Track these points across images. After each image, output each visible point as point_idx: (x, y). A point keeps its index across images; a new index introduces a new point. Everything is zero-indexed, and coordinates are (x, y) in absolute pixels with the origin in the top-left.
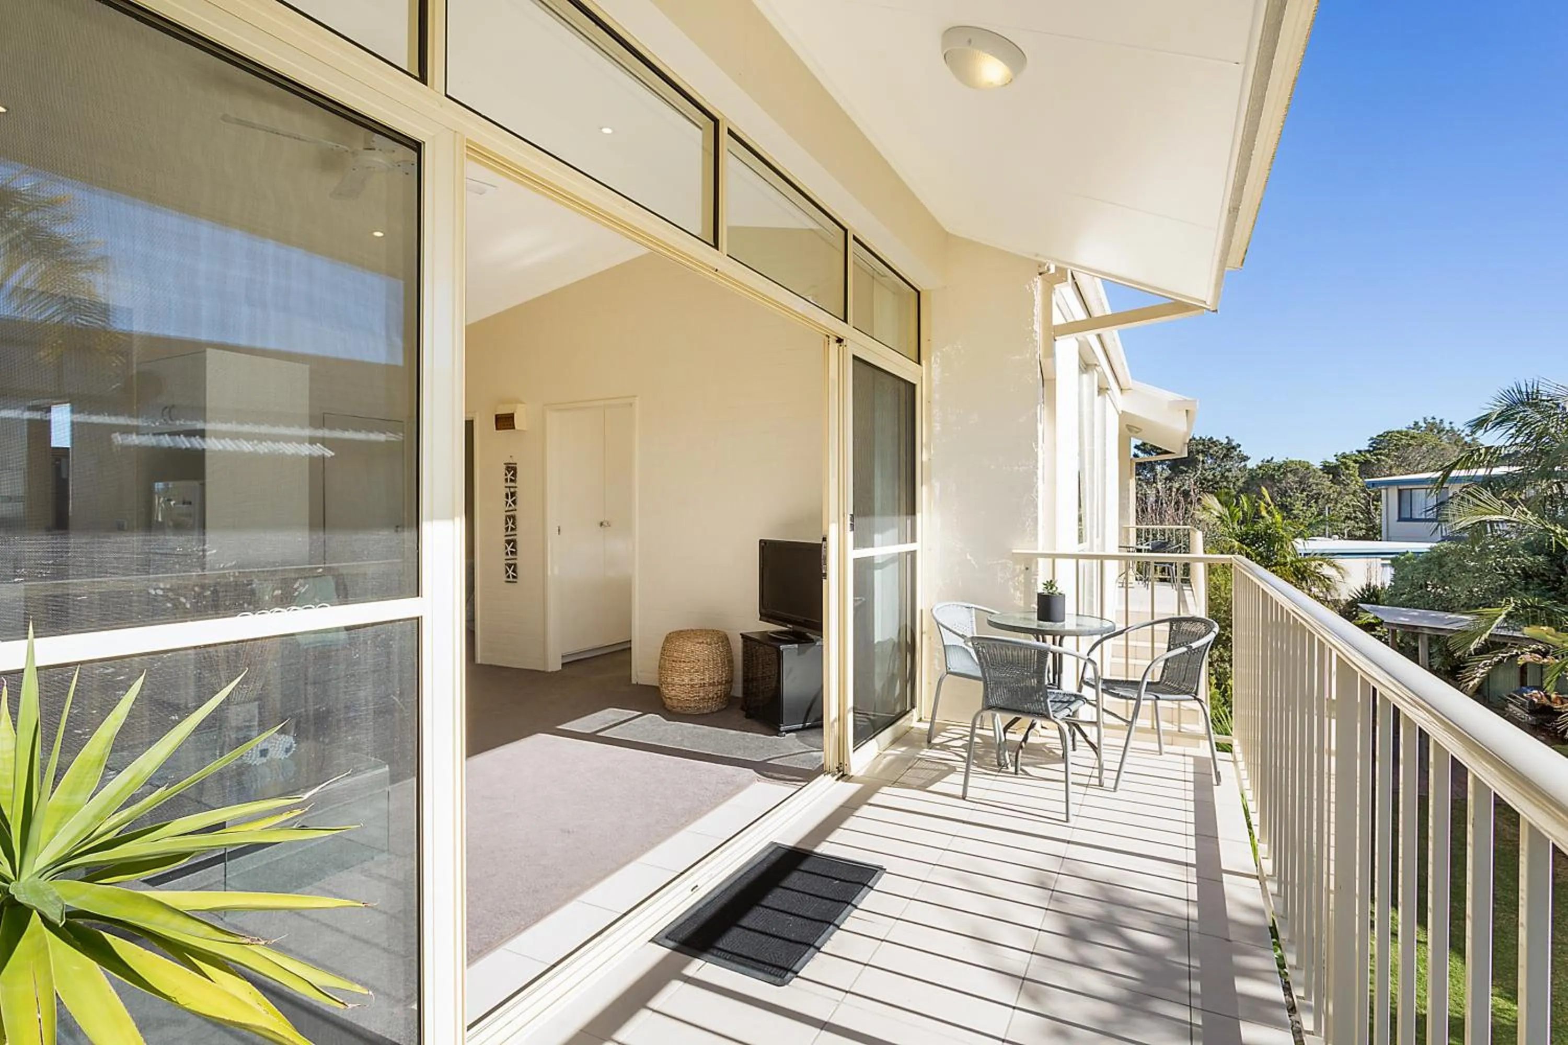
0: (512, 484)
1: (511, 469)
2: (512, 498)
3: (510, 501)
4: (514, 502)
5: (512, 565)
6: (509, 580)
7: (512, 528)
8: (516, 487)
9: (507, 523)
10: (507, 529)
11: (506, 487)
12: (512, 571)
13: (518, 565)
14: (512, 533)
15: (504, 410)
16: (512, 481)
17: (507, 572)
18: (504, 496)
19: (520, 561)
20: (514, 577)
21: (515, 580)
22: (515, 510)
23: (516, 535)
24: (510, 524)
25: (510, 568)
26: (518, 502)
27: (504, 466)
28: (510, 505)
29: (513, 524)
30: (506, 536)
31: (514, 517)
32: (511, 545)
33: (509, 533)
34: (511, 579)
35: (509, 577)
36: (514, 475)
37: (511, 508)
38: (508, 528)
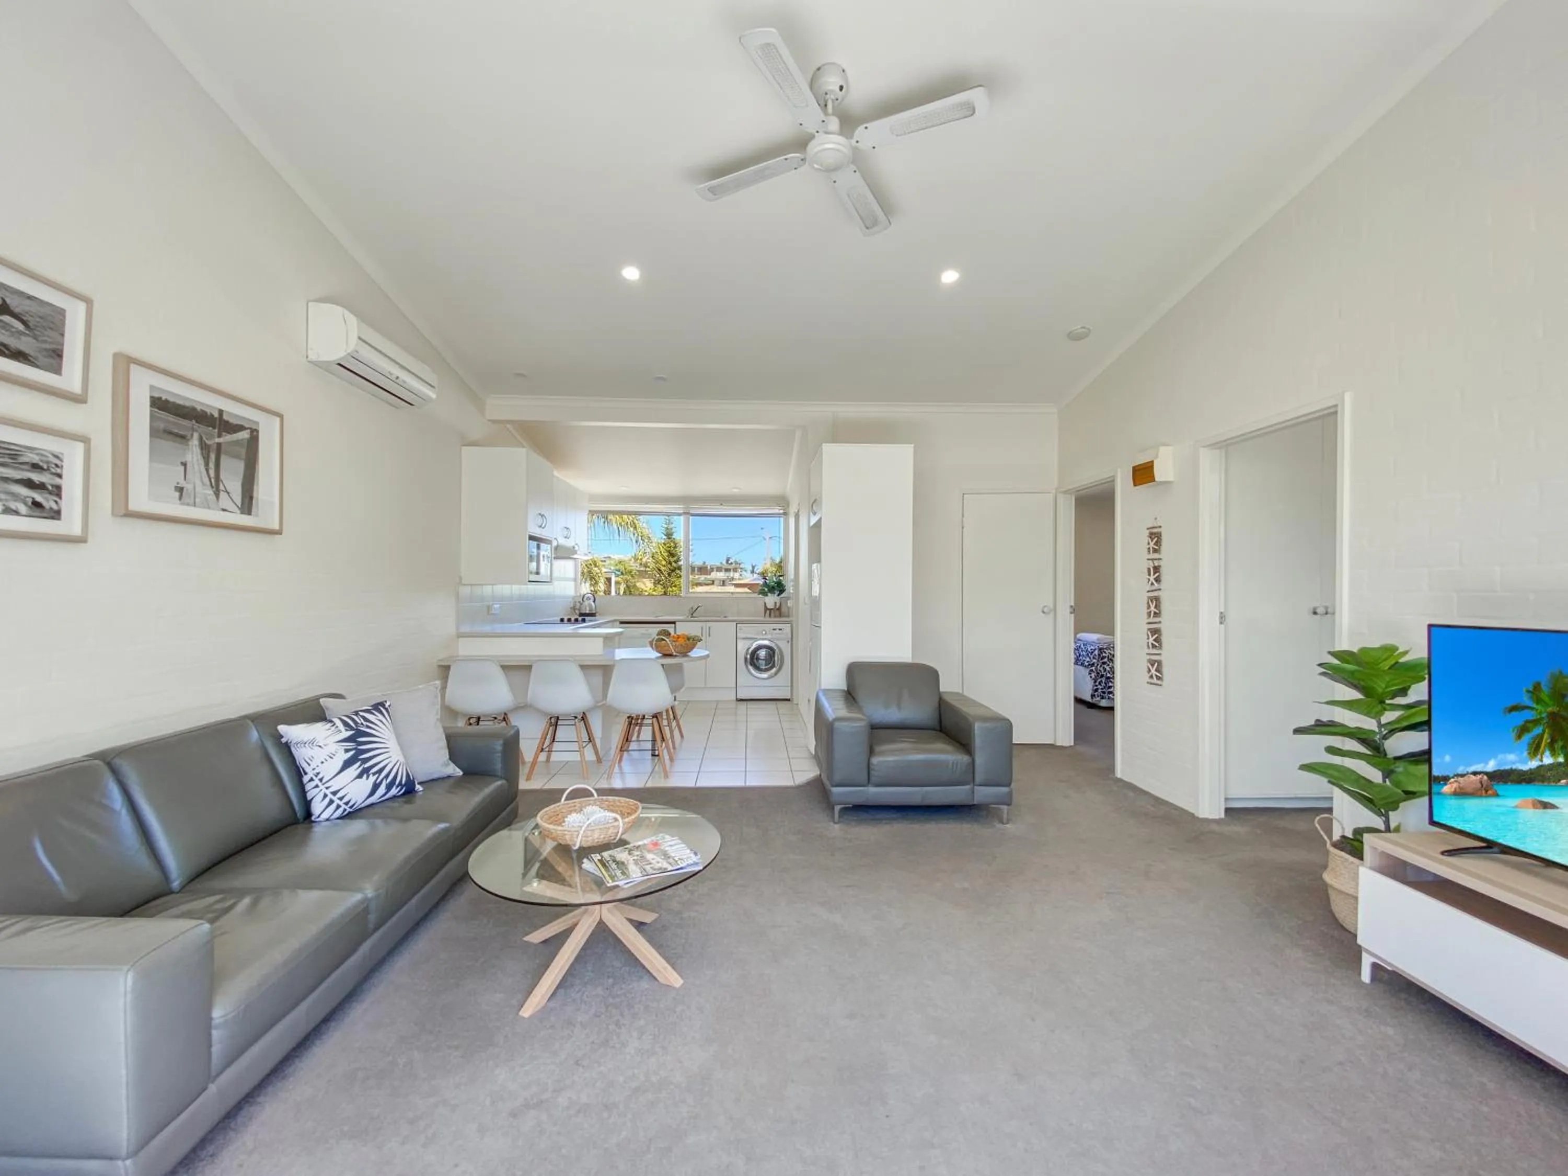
0: (1156, 556)
1: (1156, 537)
2: (1155, 573)
3: (1152, 578)
4: (1158, 580)
5: (1156, 661)
6: (1152, 681)
7: (1155, 613)
8: (1160, 559)
9: (1149, 607)
10: (1149, 614)
11: (1148, 559)
12: (1156, 667)
13: (1164, 663)
14: (1157, 620)
15: (1141, 460)
16: (1155, 551)
17: (1150, 671)
18: (1146, 571)
19: (1166, 655)
20: (1158, 678)
21: (1159, 682)
22: (1160, 589)
23: (1160, 622)
24: (1152, 608)
25: (1153, 665)
26: (1163, 578)
27: (1147, 533)
28: (1152, 584)
29: (1156, 607)
30: (1149, 623)
31: (1157, 599)
32: (1154, 643)
33: (1151, 620)
34: (1155, 680)
35: (1151, 677)
36: (1158, 543)
37: (1153, 588)
38: (1150, 612)
